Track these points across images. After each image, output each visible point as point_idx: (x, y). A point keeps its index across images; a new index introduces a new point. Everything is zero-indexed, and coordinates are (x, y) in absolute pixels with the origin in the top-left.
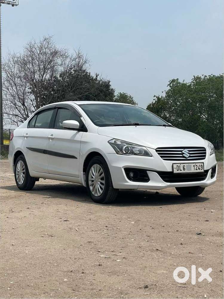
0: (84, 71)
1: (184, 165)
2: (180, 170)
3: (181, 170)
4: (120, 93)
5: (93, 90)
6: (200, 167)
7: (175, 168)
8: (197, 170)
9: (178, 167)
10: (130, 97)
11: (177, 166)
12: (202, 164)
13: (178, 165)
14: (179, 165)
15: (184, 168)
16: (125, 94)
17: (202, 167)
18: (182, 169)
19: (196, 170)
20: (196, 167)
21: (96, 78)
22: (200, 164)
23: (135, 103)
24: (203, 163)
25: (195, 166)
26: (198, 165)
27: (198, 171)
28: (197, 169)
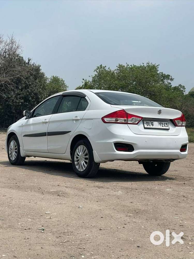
0: (18, 55)
4: (53, 76)
5: (23, 72)
10: (62, 80)
16: (57, 77)
21: (29, 62)
23: (66, 86)
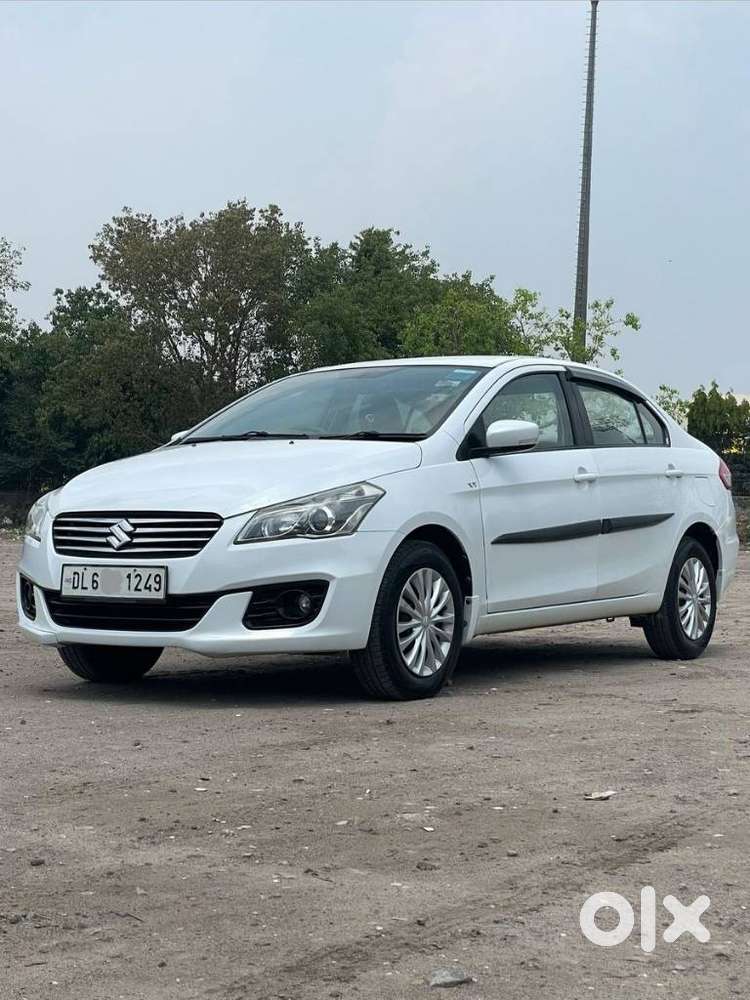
1: (98, 570)
2: (83, 588)
3: (86, 588)
6: (151, 582)
7: (67, 581)
8: (140, 590)
9: (76, 576)
11: (75, 573)
12: (162, 573)
13: (76, 569)
14: (80, 570)
15: (94, 581)
17: (159, 583)
18: (88, 583)
19: (136, 589)
20: (134, 582)
22: (154, 572)
24: (166, 568)
25: (132, 576)
26: (144, 573)
27: (144, 595)
28: (141, 586)
